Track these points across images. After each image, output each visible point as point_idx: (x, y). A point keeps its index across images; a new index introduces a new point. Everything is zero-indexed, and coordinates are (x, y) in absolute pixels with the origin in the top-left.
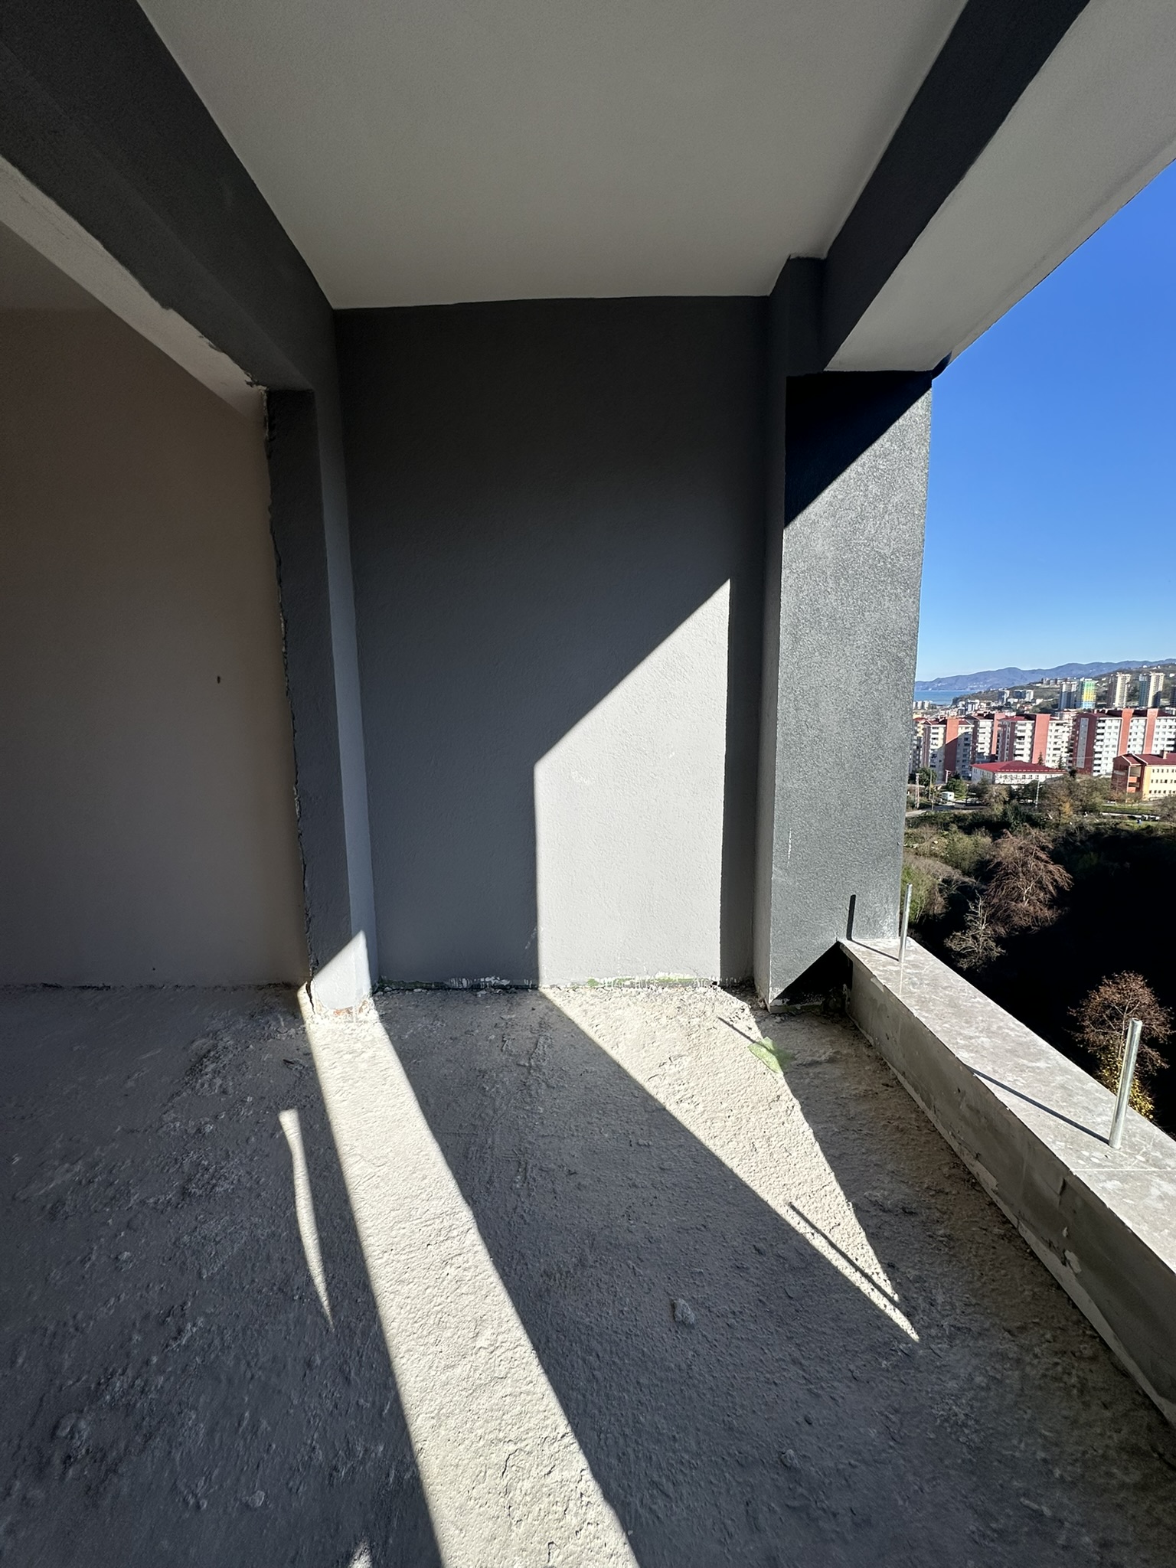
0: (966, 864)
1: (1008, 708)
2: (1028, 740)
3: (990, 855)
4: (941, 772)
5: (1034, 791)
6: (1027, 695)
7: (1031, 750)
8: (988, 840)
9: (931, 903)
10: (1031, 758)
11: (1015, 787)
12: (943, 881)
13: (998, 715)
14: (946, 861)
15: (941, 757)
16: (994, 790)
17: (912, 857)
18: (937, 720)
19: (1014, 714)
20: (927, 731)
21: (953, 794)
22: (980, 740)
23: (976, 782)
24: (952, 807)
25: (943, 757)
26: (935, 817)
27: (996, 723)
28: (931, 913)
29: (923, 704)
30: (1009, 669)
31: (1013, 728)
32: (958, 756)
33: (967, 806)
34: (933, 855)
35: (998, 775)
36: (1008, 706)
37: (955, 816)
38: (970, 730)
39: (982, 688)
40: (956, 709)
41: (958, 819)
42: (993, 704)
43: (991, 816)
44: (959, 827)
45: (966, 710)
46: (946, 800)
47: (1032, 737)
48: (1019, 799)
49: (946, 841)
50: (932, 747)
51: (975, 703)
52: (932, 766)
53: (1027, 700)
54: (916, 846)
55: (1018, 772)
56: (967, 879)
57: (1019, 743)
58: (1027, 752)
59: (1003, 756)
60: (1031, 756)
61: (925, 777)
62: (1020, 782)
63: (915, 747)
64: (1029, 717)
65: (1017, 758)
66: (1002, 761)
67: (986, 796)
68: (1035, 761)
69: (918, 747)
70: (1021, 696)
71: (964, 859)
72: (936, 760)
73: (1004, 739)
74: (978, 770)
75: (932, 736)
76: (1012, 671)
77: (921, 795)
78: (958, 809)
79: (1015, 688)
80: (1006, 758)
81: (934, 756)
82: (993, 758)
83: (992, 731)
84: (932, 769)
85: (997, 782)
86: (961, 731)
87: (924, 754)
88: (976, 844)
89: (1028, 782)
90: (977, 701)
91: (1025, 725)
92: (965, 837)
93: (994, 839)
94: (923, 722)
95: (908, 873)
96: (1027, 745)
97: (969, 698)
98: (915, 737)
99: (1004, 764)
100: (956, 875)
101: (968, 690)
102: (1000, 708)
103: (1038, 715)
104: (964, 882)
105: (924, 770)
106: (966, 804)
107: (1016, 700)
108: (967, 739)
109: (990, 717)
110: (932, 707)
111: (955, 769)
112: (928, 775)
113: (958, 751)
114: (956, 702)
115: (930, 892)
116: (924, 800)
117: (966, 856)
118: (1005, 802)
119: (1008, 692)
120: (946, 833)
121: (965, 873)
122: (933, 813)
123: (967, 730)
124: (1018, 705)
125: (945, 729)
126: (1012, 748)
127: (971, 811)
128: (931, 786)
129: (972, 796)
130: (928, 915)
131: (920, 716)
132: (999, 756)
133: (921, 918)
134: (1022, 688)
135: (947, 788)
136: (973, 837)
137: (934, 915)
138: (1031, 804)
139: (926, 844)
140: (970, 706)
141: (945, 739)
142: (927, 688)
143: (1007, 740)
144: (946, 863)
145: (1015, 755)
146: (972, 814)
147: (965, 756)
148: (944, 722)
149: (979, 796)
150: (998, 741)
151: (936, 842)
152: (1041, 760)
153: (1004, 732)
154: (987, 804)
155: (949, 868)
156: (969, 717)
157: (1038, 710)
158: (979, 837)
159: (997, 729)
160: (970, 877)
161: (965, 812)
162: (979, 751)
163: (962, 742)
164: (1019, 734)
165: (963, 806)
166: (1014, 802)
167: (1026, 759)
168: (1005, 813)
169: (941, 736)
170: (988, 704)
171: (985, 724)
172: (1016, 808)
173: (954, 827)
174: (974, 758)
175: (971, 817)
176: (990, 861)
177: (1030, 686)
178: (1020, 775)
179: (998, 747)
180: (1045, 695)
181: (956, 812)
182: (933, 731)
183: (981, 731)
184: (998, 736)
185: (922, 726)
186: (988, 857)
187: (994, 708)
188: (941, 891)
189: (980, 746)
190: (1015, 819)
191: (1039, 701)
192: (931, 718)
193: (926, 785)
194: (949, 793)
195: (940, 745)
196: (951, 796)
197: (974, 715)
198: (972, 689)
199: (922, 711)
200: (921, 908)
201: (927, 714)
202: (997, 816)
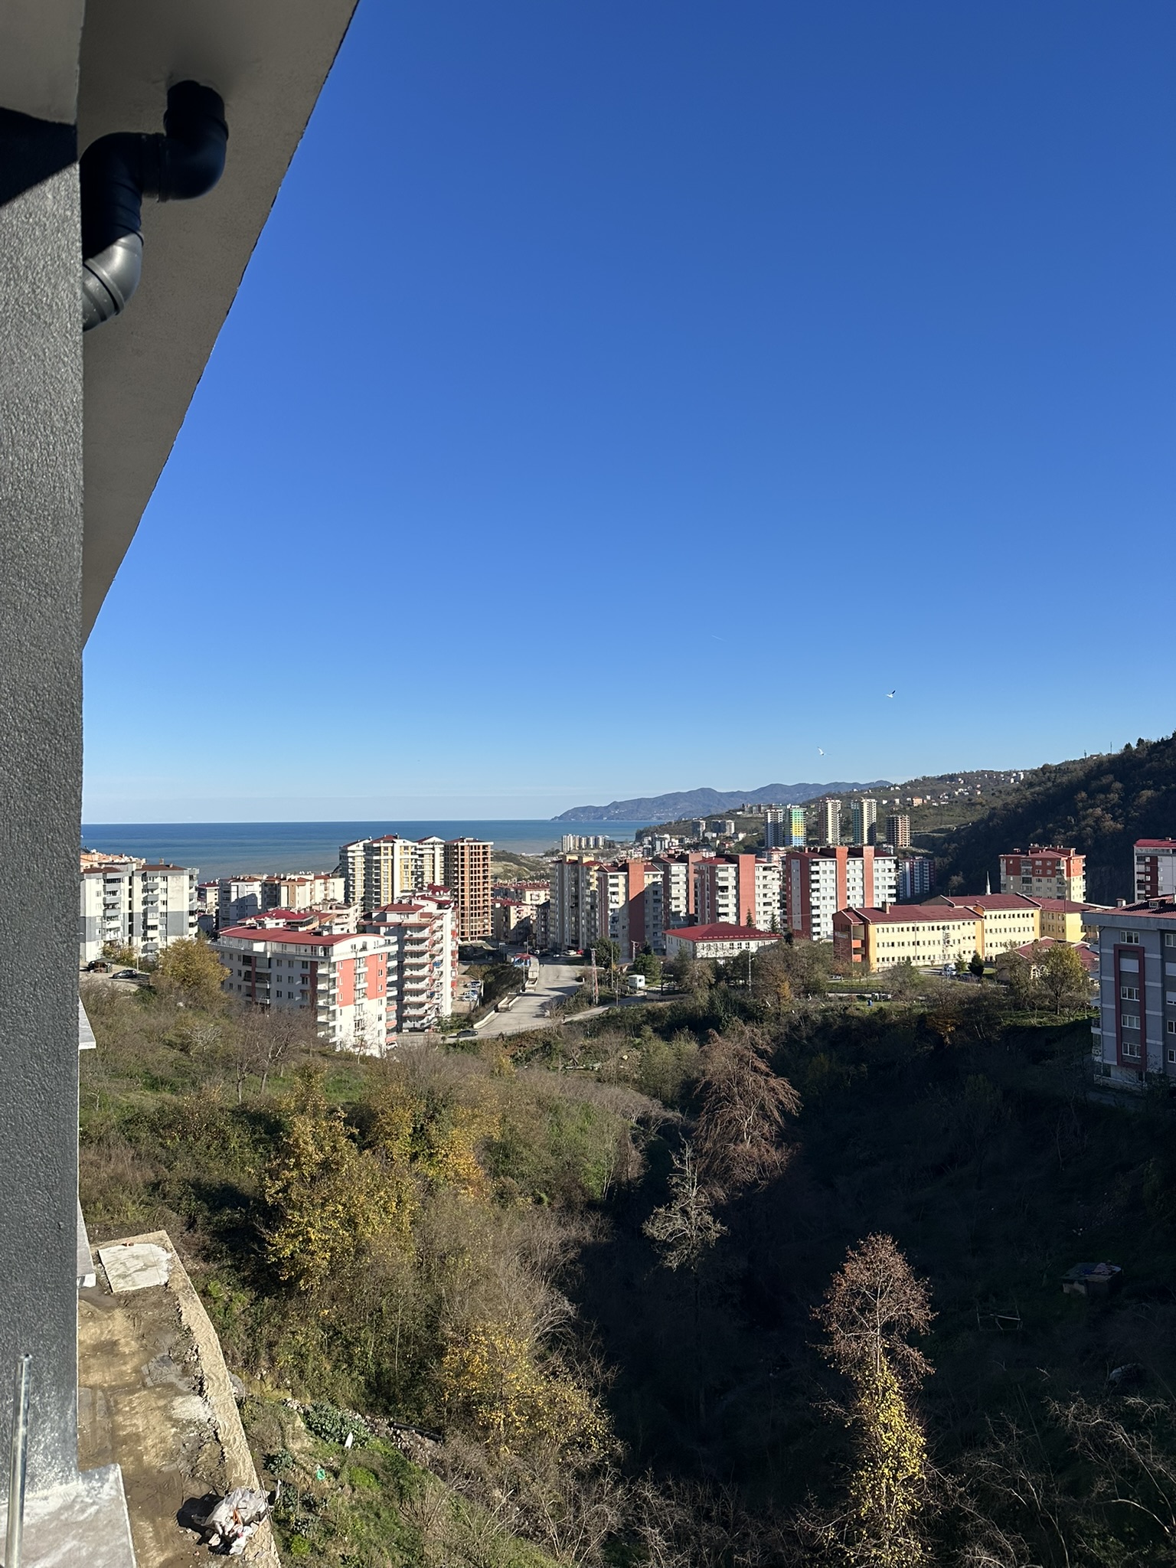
0: (668, 1089)
1: (705, 846)
2: (732, 892)
3: (698, 1070)
4: (626, 945)
5: (746, 966)
6: (727, 827)
7: (737, 905)
8: (693, 1046)
9: (623, 1162)
10: (738, 918)
11: (721, 962)
12: (638, 1122)
13: (694, 857)
14: (641, 1087)
15: (624, 921)
16: (696, 968)
17: (591, 1085)
18: (615, 864)
19: (713, 854)
20: (603, 881)
21: (643, 977)
22: (674, 893)
23: (672, 957)
24: (644, 998)
25: (626, 922)
26: (621, 1016)
27: (692, 868)
28: (624, 1179)
29: (596, 841)
30: (702, 790)
31: (714, 875)
32: (647, 919)
33: (664, 994)
34: (623, 1079)
35: (700, 945)
36: (705, 843)
37: (649, 1012)
38: (659, 879)
39: (671, 817)
40: (641, 848)
41: (652, 1017)
42: (687, 841)
43: (694, 1008)
44: (655, 1030)
45: (654, 849)
46: (634, 988)
47: (737, 887)
48: (728, 980)
49: (638, 1053)
50: (612, 906)
51: (664, 839)
52: (613, 936)
53: (727, 834)
54: (597, 1066)
55: (724, 939)
56: (670, 1114)
57: (722, 897)
58: (732, 909)
59: (703, 916)
60: (738, 915)
61: (605, 953)
62: (727, 955)
63: (588, 907)
64: (732, 859)
65: (722, 919)
66: (703, 923)
67: (686, 979)
68: (743, 923)
69: (592, 907)
70: (719, 828)
71: (665, 1082)
72: (618, 926)
73: (703, 890)
74: (674, 939)
75: (611, 889)
76: (706, 792)
77: (600, 982)
78: (652, 1000)
79: (712, 817)
80: (707, 918)
81: (614, 920)
82: (691, 920)
83: (688, 880)
84: (613, 940)
85: (699, 955)
86: (648, 880)
87: (600, 916)
88: (679, 1056)
89: (736, 953)
90: (667, 836)
91: (726, 870)
92: (662, 1044)
93: (701, 1046)
94: (596, 868)
95: (588, 1115)
96: (732, 901)
97: (657, 831)
98: (588, 892)
99: (706, 928)
100: (656, 1109)
101: (654, 819)
102: (695, 847)
103: (741, 856)
104: (666, 1120)
105: (602, 943)
106: (662, 992)
107: (715, 835)
108: (656, 893)
109: (683, 859)
110: (609, 845)
111: (644, 939)
112: (608, 950)
113: (647, 911)
114: (639, 837)
115: (619, 1143)
116: (605, 989)
117: (668, 1076)
118: (711, 986)
119: (703, 823)
120: (638, 1040)
121: (668, 1105)
122: (618, 1010)
123: (655, 880)
124: (718, 842)
125: (627, 878)
126: (714, 904)
127: (668, 1003)
128: (614, 967)
129: (669, 980)
130: (619, 1183)
131: (592, 859)
132: (699, 916)
133: (611, 1189)
134: (720, 817)
135: (635, 970)
136: (675, 1044)
137: (629, 1182)
138: (744, 986)
139: (612, 1063)
140: (658, 843)
141: (627, 893)
142: (601, 817)
143: (707, 892)
144: (641, 1091)
145: (720, 915)
146: (672, 1008)
147: (656, 917)
148: (625, 868)
149: (677, 979)
150: (696, 895)
151: (625, 1057)
152: (749, 920)
153: (703, 880)
154: (689, 991)
155: (645, 1099)
156: (657, 860)
157: (742, 848)
158: (683, 1043)
159: (693, 876)
160: (674, 1109)
161: (661, 1004)
162: (674, 909)
163: (651, 897)
164: (721, 884)
165: (657, 996)
166: (723, 984)
167: (731, 919)
168: (711, 1002)
169: (621, 889)
170: (681, 840)
171: (677, 869)
172: (725, 994)
173: (648, 1031)
174: (668, 921)
175: (669, 1013)
176: (697, 1081)
177: (731, 815)
178: (727, 944)
179: (696, 904)
180: (749, 828)
181: (649, 1006)
182: (611, 881)
183: (674, 879)
184: (696, 887)
185: (596, 875)
186: (695, 1075)
187: (689, 847)
188: (635, 1139)
189: (674, 903)
190: (726, 1010)
191: (741, 836)
192: (606, 863)
193: (606, 967)
194: (639, 977)
195: (622, 904)
196: (640, 981)
197: (663, 855)
198: (659, 818)
199: (596, 851)
200: (609, 1172)
201: (602, 855)
202: (702, 1008)
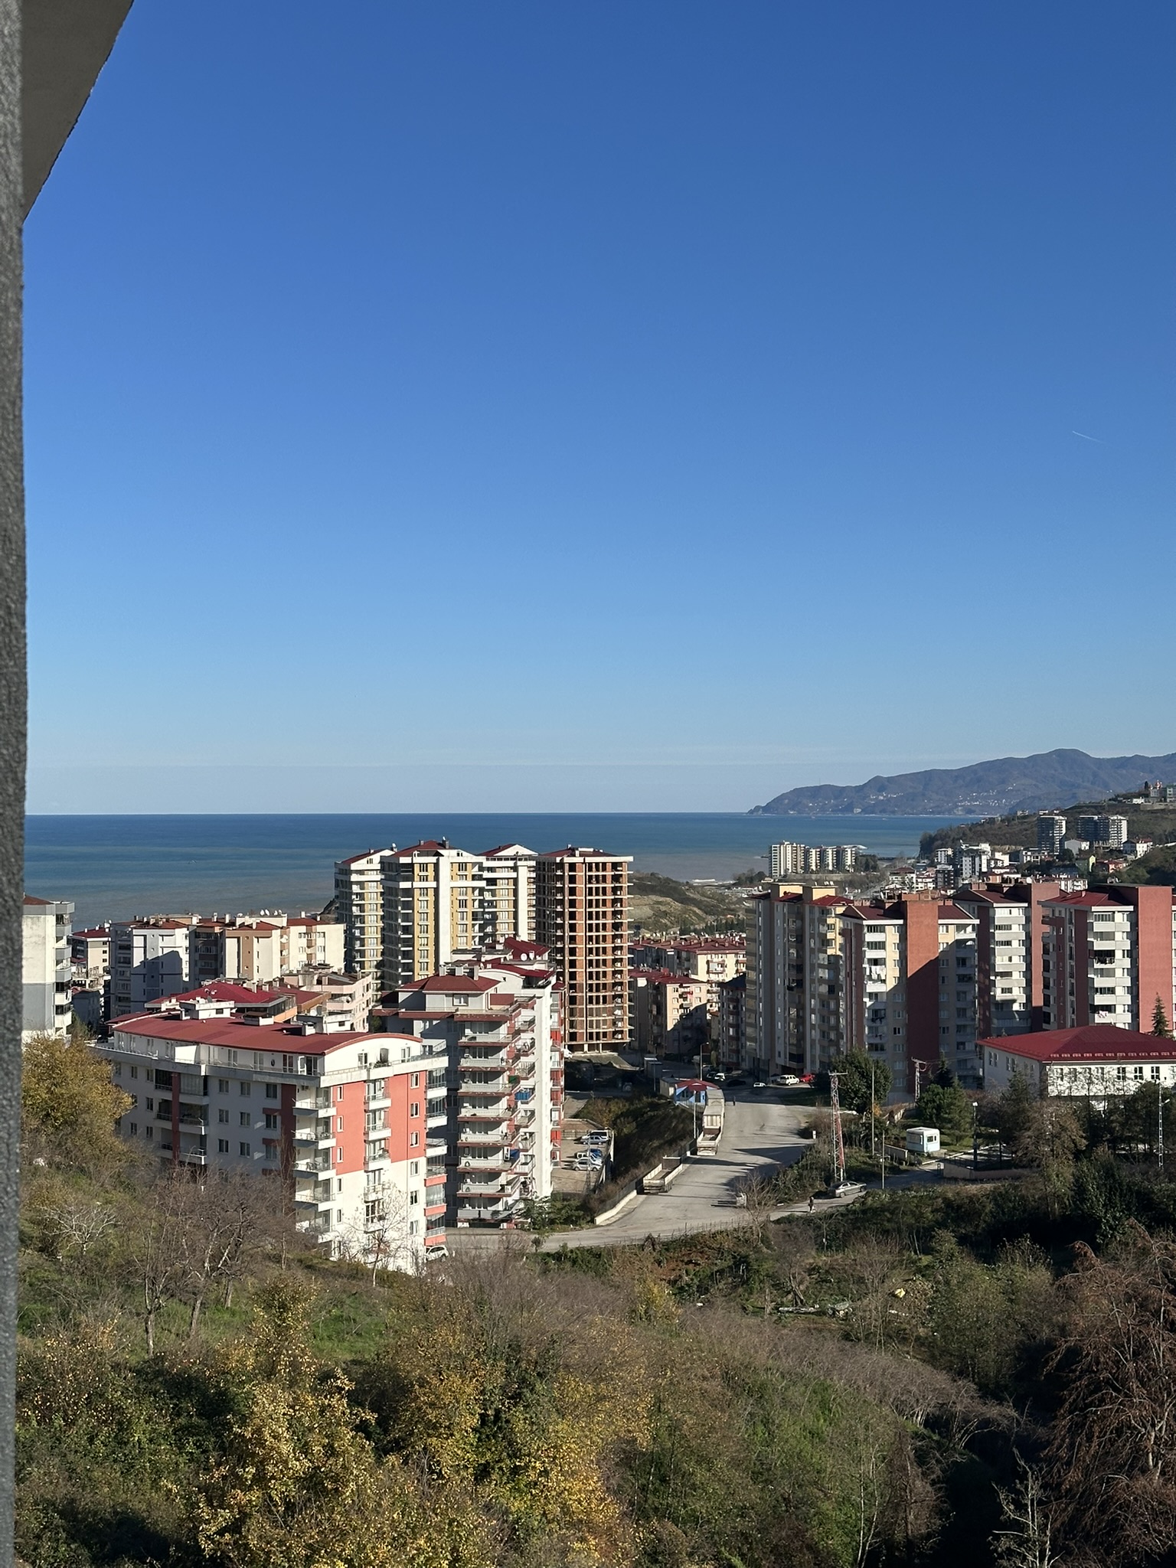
0: (989, 1359)
1: (1065, 868)
2: (1122, 963)
3: (1052, 1325)
4: (900, 1066)
5: (1151, 1116)
6: (1112, 830)
7: (1134, 991)
8: (1038, 1277)
9: (897, 1504)
10: (1136, 1016)
11: (1100, 1106)
12: (927, 1423)
13: (1042, 891)
14: (933, 1353)
15: (897, 1019)
16: (1048, 1117)
17: (831, 1346)
18: (878, 904)
19: (1081, 885)
20: (853, 938)
21: (935, 1132)
22: (1000, 962)
23: (997, 1092)
24: (937, 1176)
25: (904, 1017)
26: (891, 1209)
27: (1038, 912)
28: (899, 1536)
29: (839, 855)
30: (1060, 754)
31: (1084, 929)
32: (944, 1015)
33: (981, 1168)
34: (895, 1336)
35: (1054, 1070)
36: (1066, 863)
37: (948, 1203)
38: (969, 934)
39: (992, 808)
40: (931, 872)
41: (956, 1213)
42: (1027, 857)
43: (1043, 1198)
44: (962, 1240)
45: (958, 873)
46: (918, 1153)
47: (1133, 954)
48: (1114, 1143)
49: (927, 1285)
50: (871, 987)
51: (980, 853)
52: (874, 1047)
53: (1113, 843)
54: (843, 1308)
55: (1106, 1060)
56: (993, 1411)
57: (1102, 973)
58: (1122, 999)
59: (1062, 1010)
60: (1134, 1010)
61: (858, 1083)
62: (1111, 1091)
63: (824, 989)
64: (1122, 896)
65: (1101, 1018)
66: (1062, 1026)
67: (1027, 1138)
68: (1147, 1026)
69: (832, 990)
70: (1096, 832)
71: (981, 1345)
72: (885, 1028)
73: (1061, 958)
74: (1001, 1056)
75: (871, 954)
76: (1068, 759)
77: (848, 1139)
78: (955, 1180)
79: (1079, 809)
80: (1070, 1017)
81: (877, 1015)
82: (1035, 1018)
83: (1028, 936)
84: (875, 1056)
85: (1053, 1091)
86: (947, 936)
87: (849, 1008)
88: (1011, 1293)
89: (1132, 1087)
90: (985, 847)
91: (1110, 917)
92: (978, 1270)
93: (1058, 1274)
94: (840, 910)
95: (824, 1406)
96: (1121, 980)
97: (964, 837)
98: (822, 958)
99: (1067, 1035)
100: (963, 1399)
101: (959, 812)
102: (1045, 870)
103: (1143, 891)
104: (986, 1423)
105: (851, 1062)
106: (975, 1164)
107: (1085, 846)
108: (962, 962)
109: (1019, 894)
110: (866, 863)
111: (938, 1055)
112: (865, 1076)
113: (943, 998)
114: (928, 847)
115: (891, 1463)
116: (859, 1155)
117: (989, 1335)
118: (1078, 1155)
119: (1062, 821)
120: (926, 1260)
121: (989, 1391)
122: (885, 1197)
123: (961, 936)
124: (1092, 860)
125: (903, 932)
126: (1086, 988)
127: (989, 1186)
128: (876, 1110)
129: (990, 1139)
130: (890, 1545)
131: (832, 892)
132: (1053, 1011)
133: (872, 1556)
134: (1098, 808)
135: (920, 1116)
136: (1002, 1270)
137: (910, 1544)
138: (1148, 1156)
139: (872, 1303)
140: (966, 861)
141: (903, 962)
142: (849, 808)
143: (1070, 963)
144: (932, 1360)
145: (1096, 1009)
146: (996, 1197)
147: (961, 1012)
148: (898, 910)
149: (1008, 1137)
150: (1046, 968)
151: (901, 1293)
152: (1160, 1020)
153: (1060, 939)
154: (1031, 1163)
155: (941, 1379)
156: (964, 896)
157: (1142, 872)
158: (1018, 1269)
159: (1040, 930)
160: (1001, 1401)
161: (973, 1189)
162: (999, 996)
163: (951, 971)
164: (1099, 945)
165: (967, 1171)
166: (1103, 1151)
167: (1121, 1019)
168: (1080, 1189)
169: (891, 954)
170: (1014, 856)
171: (1007, 914)
172: (1109, 1173)
173: (947, 1241)
174: (986, 1020)
175: (990, 1207)
176: (1050, 1346)
177: (1120, 804)
178: (1112, 1070)
179: (1046, 986)
180: (1158, 831)
181: (950, 1191)
182: (870, 937)
183: (999, 935)
184: (1046, 951)
185: (839, 924)
186: (1046, 1332)
187: (1030, 869)
188: (921, 1458)
189: (1000, 983)
190: (1109, 1204)
191: (1142, 848)
192: (860, 899)
193: (860, 1110)
194: (929, 1132)
195: (891, 983)
196: (931, 1140)
197: (978, 887)
198: (970, 811)
199: (838, 877)
200: (869, 1521)
201: (852, 884)
202: (1059, 1198)
